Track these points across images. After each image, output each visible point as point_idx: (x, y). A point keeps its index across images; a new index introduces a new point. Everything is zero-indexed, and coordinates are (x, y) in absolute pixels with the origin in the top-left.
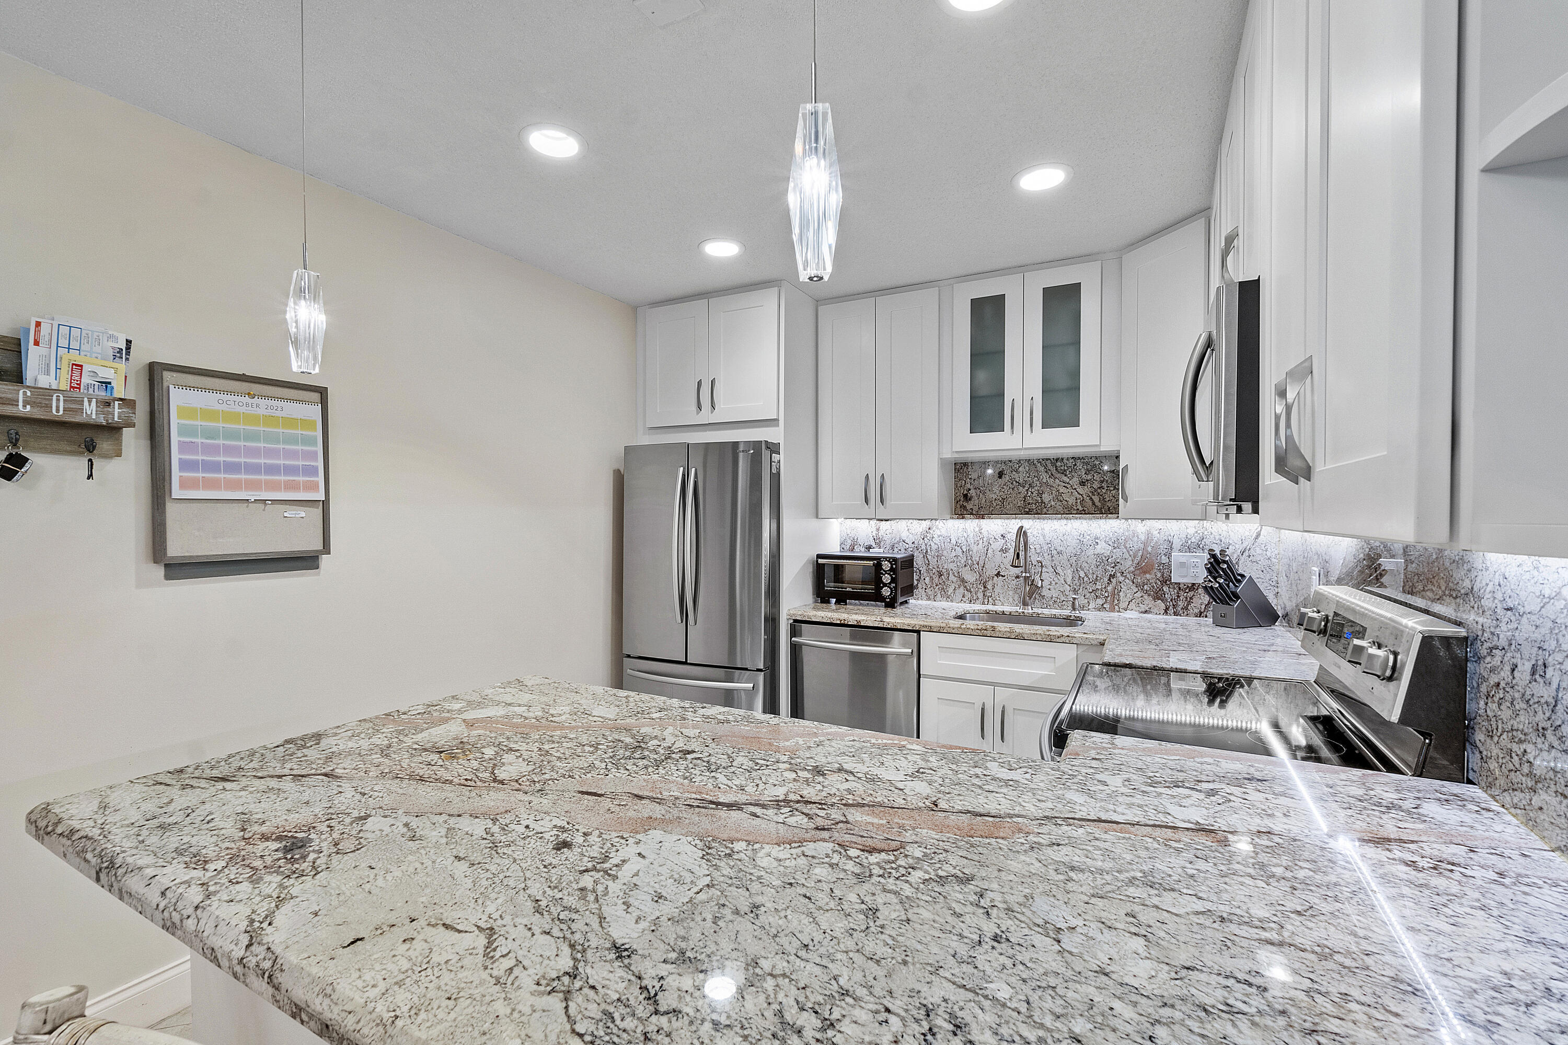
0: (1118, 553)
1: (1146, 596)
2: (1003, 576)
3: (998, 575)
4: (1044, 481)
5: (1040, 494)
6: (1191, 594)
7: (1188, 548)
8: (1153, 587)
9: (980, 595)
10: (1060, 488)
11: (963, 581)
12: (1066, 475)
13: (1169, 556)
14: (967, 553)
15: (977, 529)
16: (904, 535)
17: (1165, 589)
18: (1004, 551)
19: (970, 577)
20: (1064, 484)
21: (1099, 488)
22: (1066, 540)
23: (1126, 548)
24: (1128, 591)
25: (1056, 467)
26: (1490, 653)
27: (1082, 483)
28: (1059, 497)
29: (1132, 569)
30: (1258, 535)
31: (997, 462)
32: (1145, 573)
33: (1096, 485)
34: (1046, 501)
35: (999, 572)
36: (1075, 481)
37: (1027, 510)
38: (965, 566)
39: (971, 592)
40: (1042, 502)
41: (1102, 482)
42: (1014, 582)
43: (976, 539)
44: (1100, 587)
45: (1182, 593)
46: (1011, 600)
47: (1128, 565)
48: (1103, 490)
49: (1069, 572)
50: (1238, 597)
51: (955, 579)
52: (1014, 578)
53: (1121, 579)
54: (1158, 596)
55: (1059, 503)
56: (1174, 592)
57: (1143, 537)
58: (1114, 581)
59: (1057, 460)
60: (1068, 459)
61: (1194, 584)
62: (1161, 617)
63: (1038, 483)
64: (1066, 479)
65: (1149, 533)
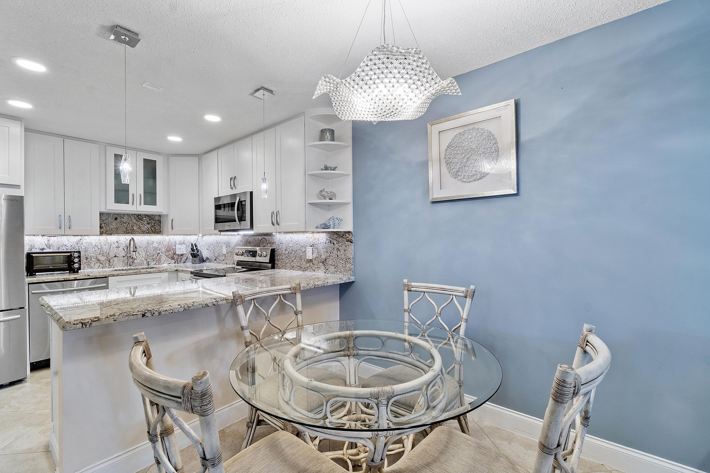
0: (160, 246)
1: (169, 259)
2: (117, 257)
3: (115, 256)
4: (134, 222)
5: (132, 227)
6: (182, 257)
7: (181, 244)
8: (171, 256)
9: (107, 265)
10: (140, 225)
11: (99, 260)
12: (142, 221)
13: (176, 246)
14: (101, 249)
15: (105, 239)
16: (66, 243)
17: (175, 256)
18: (118, 247)
19: (102, 258)
21: (154, 225)
22: (143, 242)
23: (163, 244)
24: (164, 258)
25: (138, 217)
26: (278, 250)
27: (148, 224)
28: (139, 228)
29: (165, 251)
30: (198, 239)
31: (114, 214)
32: (169, 252)
34: (135, 229)
35: (116, 255)
36: (145, 223)
37: (127, 232)
38: (100, 254)
39: (103, 264)
40: (133, 229)
41: (155, 223)
42: (122, 259)
43: (105, 243)
44: (155, 258)
45: (179, 257)
46: (121, 265)
47: (164, 250)
48: (155, 226)
49: (144, 253)
50: (198, 256)
51: (94, 260)
52: (122, 257)
53: (161, 254)
54: (173, 258)
55: (140, 230)
56: (177, 257)
57: (168, 241)
58: (159, 255)
59: (139, 215)
60: (143, 215)
61: (182, 254)
62: (174, 264)
63: (132, 223)
64: (142, 222)
65: (169, 239)
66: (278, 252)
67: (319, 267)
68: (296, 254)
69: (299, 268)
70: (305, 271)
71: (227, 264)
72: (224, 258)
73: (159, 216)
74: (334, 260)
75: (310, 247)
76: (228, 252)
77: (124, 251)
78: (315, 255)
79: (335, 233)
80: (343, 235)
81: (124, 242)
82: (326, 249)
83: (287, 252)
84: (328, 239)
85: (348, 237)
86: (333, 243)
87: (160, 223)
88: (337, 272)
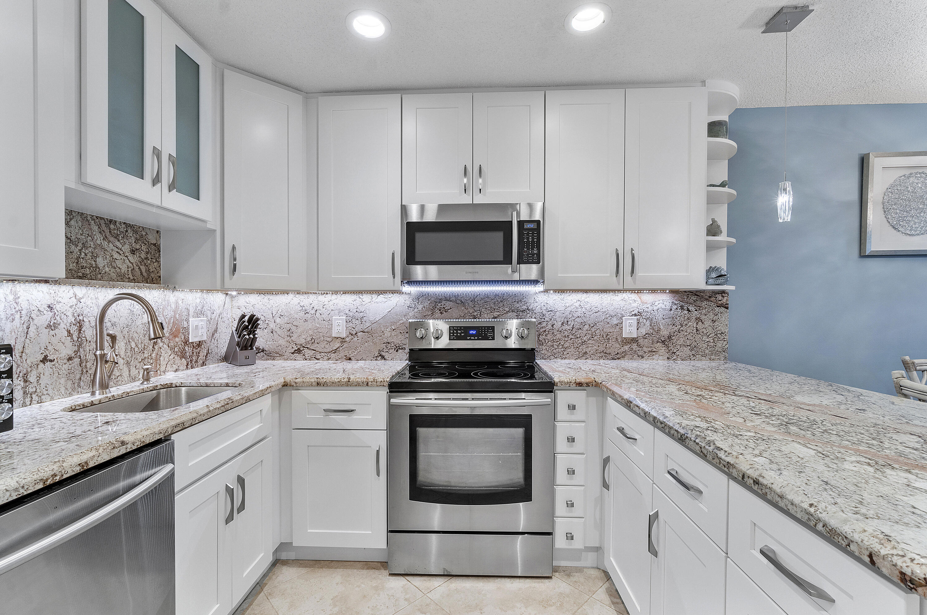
1: (176, 358)
2: (51, 361)
3: (45, 360)
4: (99, 242)
5: (94, 257)
6: (199, 349)
7: (200, 313)
8: (180, 348)
10: (113, 253)
12: (119, 241)
13: (187, 321)
15: (11, 298)
17: (186, 348)
18: (52, 327)
20: (117, 250)
21: (145, 258)
22: (119, 310)
23: (163, 316)
24: (166, 355)
27: (133, 252)
28: (112, 263)
29: (167, 335)
32: (175, 337)
33: (143, 256)
34: (101, 265)
35: (46, 356)
36: (126, 248)
37: (80, 274)
40: (97, 267)
41: (147, 253)
42: (65, 367)
44: (146, 356)
45: (194, 350)
46: (63, 390)
48: (148, 262)
52: (66, 361)
53: (162, 344)
54: (183, 355)
55: (113, 270)
56: (190, 351)
57: (173, 306)
58: (156, 347)
59: (111, 221)
60: (120, 223)
61: (200, 342)
62: (185, 372)
63: (92, 243)
64: (118, 244)
65: (177, 303)
66: (542, 328)
67: (655, 350)
68: (593, 330)
69: (602, 354)
70: (619, 359)
71: (350, 359)
72: (338, 345)
73: (157, 232)
74: (689, 337)
75: (631, 316)
76: (354, 333)
77: (72, 338)
78: (643, 331)
79: (692, 292)
80: (710, 297)
81: (71, 307)
82: (671, 319)
83: (570, 327)
84: (676, 303)
85: (720, 301)
86: (688, 310)
87: (159, 255)
88: (697, 356)
